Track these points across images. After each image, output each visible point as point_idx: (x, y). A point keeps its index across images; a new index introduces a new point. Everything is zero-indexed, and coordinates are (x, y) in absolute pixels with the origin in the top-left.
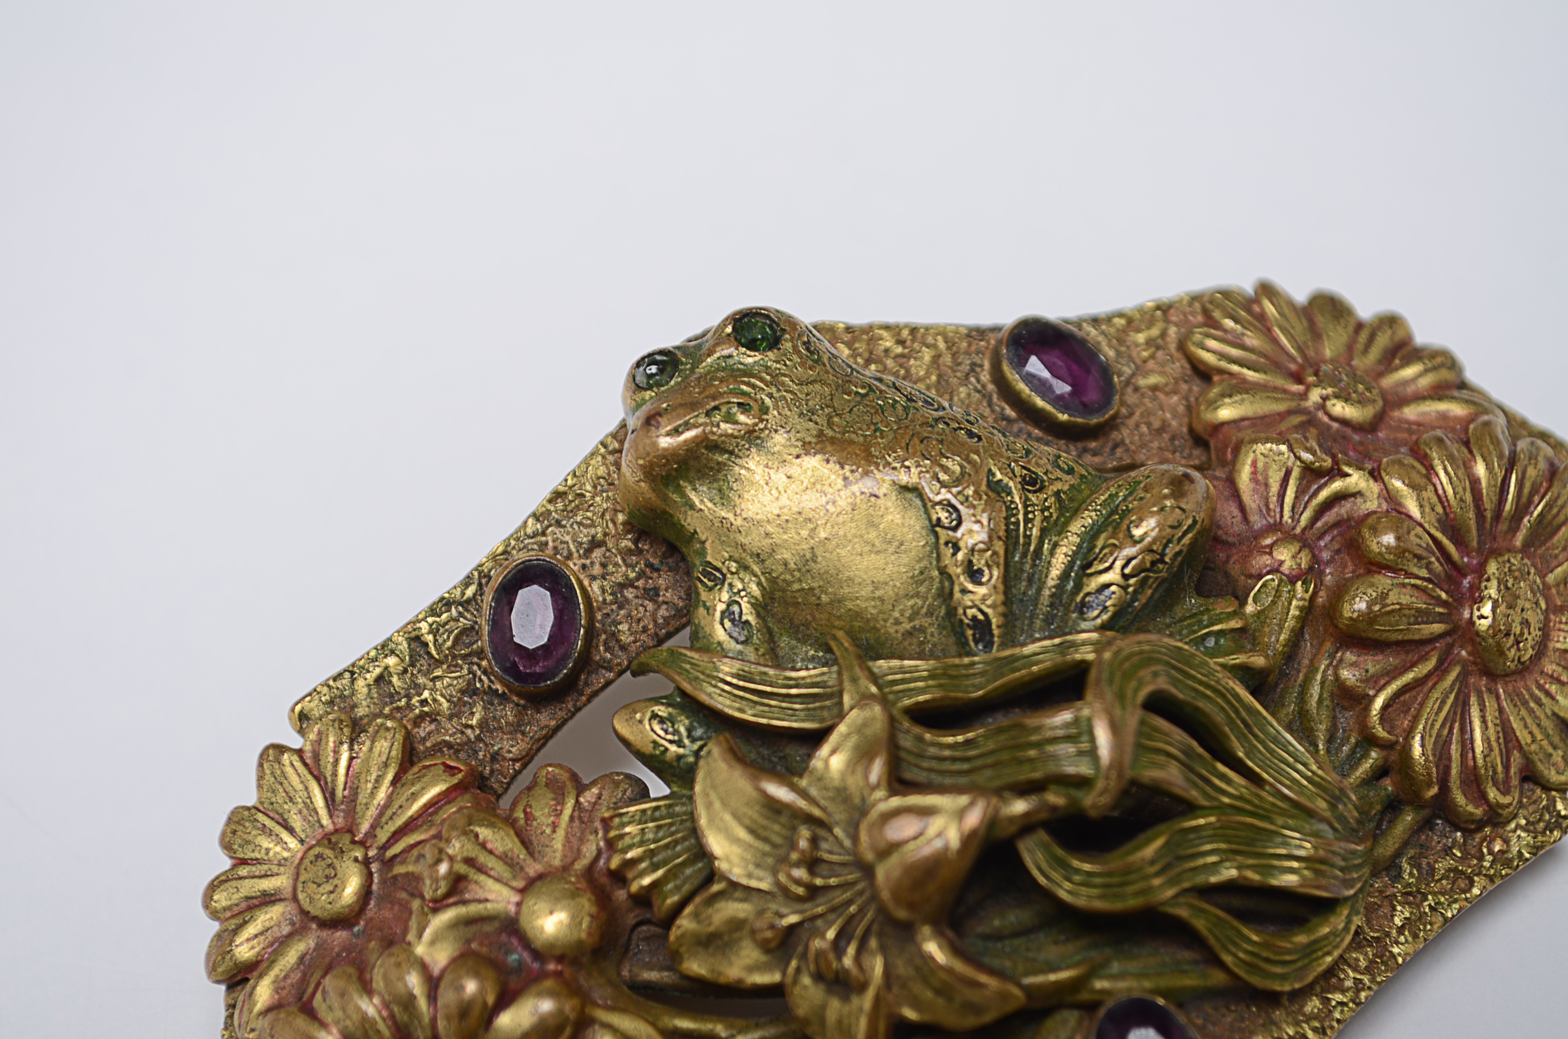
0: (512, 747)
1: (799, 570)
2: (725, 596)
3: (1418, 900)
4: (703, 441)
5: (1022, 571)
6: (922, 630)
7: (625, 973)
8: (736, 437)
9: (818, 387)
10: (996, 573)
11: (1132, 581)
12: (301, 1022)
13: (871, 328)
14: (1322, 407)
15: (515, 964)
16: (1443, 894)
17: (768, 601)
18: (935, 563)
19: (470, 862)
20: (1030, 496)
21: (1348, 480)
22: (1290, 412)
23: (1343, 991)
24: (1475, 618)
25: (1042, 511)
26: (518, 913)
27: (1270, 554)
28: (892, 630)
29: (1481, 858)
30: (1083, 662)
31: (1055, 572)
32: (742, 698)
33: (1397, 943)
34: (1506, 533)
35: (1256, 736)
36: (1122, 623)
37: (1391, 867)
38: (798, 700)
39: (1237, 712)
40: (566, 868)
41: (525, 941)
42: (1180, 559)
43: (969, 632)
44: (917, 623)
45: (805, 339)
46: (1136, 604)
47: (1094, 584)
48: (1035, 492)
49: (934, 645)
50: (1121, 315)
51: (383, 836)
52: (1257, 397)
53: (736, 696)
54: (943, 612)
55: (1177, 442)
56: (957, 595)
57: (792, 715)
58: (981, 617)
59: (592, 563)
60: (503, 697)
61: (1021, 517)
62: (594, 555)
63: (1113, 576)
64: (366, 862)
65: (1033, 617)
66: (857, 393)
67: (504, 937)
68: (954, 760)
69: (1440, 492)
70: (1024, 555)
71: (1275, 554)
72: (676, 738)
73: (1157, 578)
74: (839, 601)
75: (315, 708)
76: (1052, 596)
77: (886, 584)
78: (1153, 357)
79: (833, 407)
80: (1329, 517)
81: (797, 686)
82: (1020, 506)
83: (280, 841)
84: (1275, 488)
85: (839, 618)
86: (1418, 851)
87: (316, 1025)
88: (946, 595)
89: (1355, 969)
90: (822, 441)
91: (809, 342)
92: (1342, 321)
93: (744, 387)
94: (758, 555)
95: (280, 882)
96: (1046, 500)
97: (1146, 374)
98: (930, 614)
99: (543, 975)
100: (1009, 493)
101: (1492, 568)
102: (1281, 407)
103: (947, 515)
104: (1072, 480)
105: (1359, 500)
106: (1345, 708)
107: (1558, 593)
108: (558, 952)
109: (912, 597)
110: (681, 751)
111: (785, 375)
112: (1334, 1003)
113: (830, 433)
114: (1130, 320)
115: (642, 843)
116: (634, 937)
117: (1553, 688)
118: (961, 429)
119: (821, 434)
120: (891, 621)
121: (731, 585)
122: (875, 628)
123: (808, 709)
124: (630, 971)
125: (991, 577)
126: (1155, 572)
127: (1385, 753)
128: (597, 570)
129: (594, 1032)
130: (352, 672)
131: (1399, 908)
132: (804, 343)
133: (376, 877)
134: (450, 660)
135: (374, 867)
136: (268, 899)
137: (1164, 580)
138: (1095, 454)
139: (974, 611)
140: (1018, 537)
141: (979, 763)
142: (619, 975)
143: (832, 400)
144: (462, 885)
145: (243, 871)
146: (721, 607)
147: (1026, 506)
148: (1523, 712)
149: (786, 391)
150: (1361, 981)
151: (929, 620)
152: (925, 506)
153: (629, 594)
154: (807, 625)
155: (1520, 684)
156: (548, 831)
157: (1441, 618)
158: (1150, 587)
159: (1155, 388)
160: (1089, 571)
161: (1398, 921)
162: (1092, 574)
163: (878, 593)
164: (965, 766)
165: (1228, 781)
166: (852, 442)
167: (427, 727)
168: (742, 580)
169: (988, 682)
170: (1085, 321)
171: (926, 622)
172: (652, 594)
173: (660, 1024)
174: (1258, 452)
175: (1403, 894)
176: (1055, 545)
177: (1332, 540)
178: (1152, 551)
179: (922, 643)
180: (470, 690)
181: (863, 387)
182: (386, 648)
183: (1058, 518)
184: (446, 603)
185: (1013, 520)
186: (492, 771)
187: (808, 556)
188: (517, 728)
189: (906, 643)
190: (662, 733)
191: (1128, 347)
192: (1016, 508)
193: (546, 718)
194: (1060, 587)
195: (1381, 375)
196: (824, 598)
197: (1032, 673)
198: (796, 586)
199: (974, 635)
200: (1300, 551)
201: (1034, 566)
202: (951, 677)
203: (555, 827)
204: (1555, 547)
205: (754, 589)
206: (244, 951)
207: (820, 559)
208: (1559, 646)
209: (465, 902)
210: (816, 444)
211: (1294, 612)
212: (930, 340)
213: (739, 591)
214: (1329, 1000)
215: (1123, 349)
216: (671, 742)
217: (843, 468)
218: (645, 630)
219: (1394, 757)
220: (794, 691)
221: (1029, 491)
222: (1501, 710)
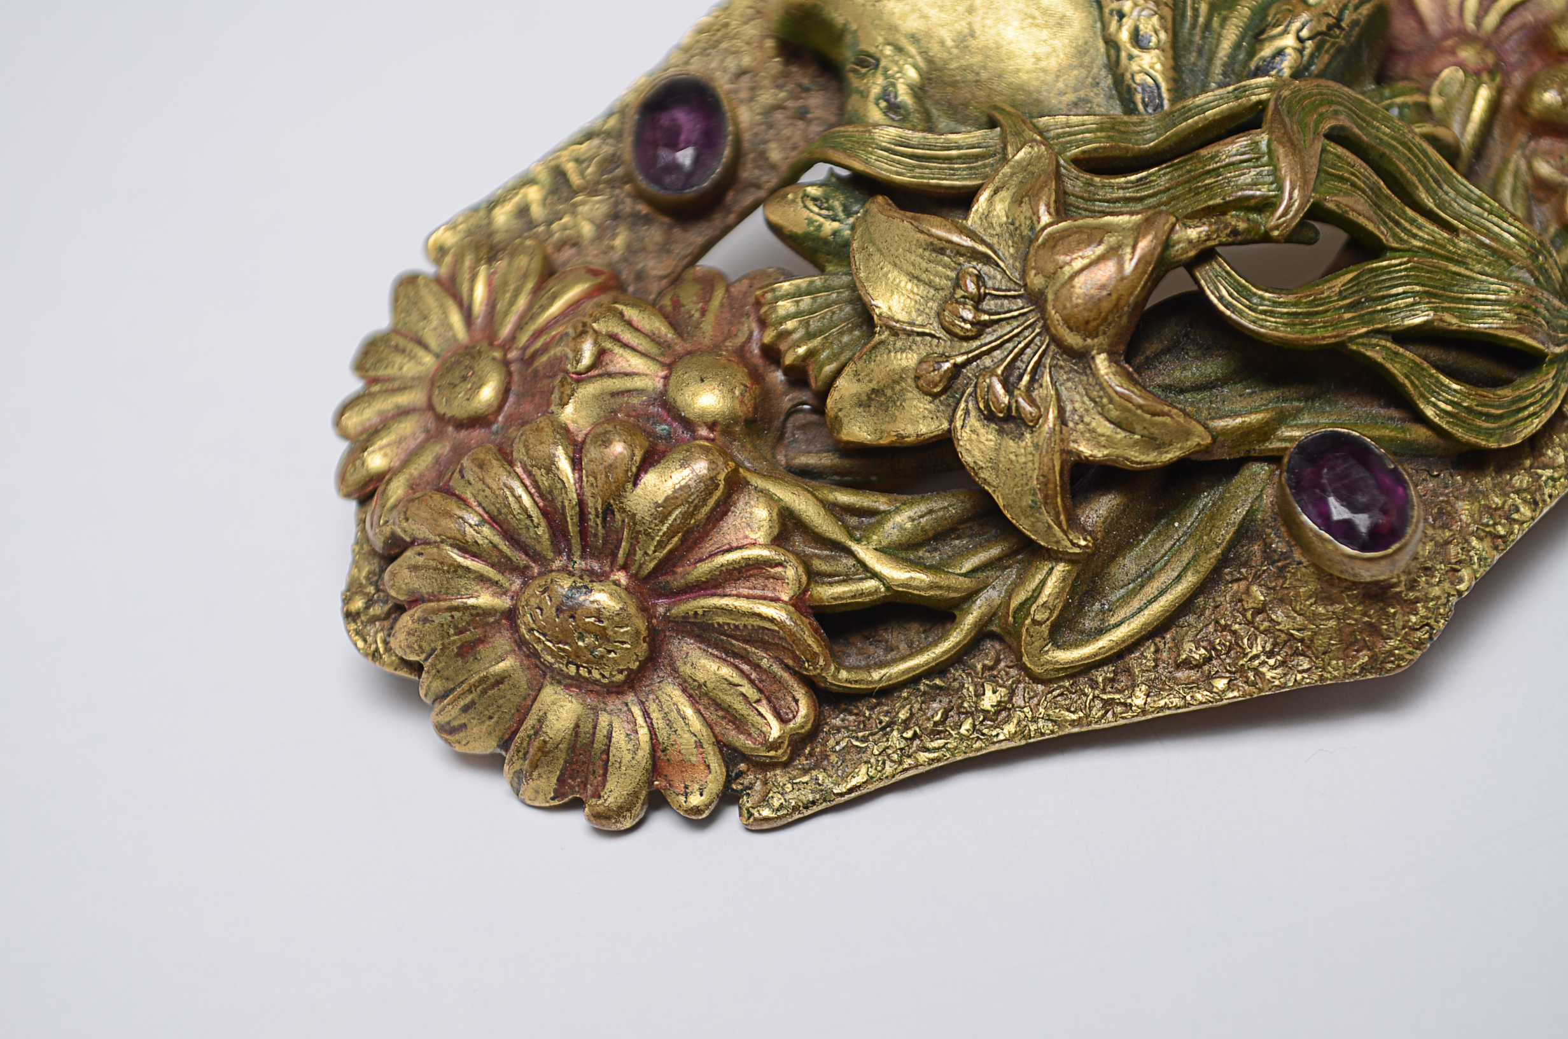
0: (658, 266)
1: (957, 47)
2: (880, 80)
5: (1191, 42)
6: (1088, 100)
7: (782, 457)
10: (1164, 39)
11: (1308, 45)
12: (437, 500)
15: (664, 433)
17: (925, 82)
18: (1099, 32)
19: (614, 337)
26: (666, 389)
27: (1454, 52)
28: (1055, 100)
30: (1260, 102)
31: (1227, 43)
32: (901, 163)
35: (1446, 192)
38: (959, 161)
39: (1425, 166)
40: (717, 348)
41: (675, 413)
42: (1358, 27)
43: (1138, 97)
44: (1082, 94)
46: (1313, 68)
47: (1267, 51)
51: (523, 339)
53: (893, 161)
54: (1110, 80)
56: (1124, 62)
57: (953, 175)
58: (1149, 81)
60: (647, 220)
62: (742, 80)
63: (1289, 41)
64: (506, 363)
67: (658, 409)
70: (1193, 27)
71: (1457, 52)
72: (831, 213)
73: (1333, 43)
74: (1000, 74)
75: (452, 239)
76: (1225, 65)
77: (1049, 55)
80: (1516, 21)
81: (957, 148)
83: (414, 357)
84: (1453, 1)
85: (1000, 94)
87: (455, 502)
88: (1114, 65)
94: (913, 36)
95: (415, 396)
98: (1095, 84)
99: (694, 440)
106: (1540, 201)
108: (710, 420)
109: (1076, 67)
110: (836, 225)
112: (1544, 477)
115: (797, 315)
116: (790, 425)
120: (1054, 91)
121: (885, 69)
122: (1038, 101)
123: (971, 168)
124: (787, 456)
125: (1159, 42)
126: (1332, 37)
130: (492, 204)
133: (516, 378)
134: (591, 189)
135: (513, 368)
136: (401, 414)
139: (1142, 76)
140: (1186, 8)
142: (775, 458)
144: (607, 358)
145: (376, 388)
146: (876, 90)
151: (1095, 90)
153: (779, 116)
154: (966, 105)
156: (697, 316)
158: (1327, 52)
160: (1262, 38)
162: (1265, 41)
163: (1040, 65)
165: (1420, 227)
167: (568, 253)
168: (897, 63)
169: (1159, 136)
171: (1092, 92)
172: (802, 114)
173: (819, 494)
176: (1226, 18)
177: (1518, 43)
178: (1328, 16)
180: (615, 216)
184: (589, 136)
187: (966, 32)
188: (664, 249)
190: (816, 209)
193: (696, 236)
194: (1232, 57)
196: (983, 74)
198: (954, 64)
199: (1143, 99)
200: (1484, 51)
201: (1203, 38)
203: (704, 312)
205: (912, 73)
206: (376, 461)
207: (978, 34)
209: (610, 376)
211: (1480, 102)
213: (894, 75)
216: (825, 217)
218: (794, 148)
220: (954, 153)
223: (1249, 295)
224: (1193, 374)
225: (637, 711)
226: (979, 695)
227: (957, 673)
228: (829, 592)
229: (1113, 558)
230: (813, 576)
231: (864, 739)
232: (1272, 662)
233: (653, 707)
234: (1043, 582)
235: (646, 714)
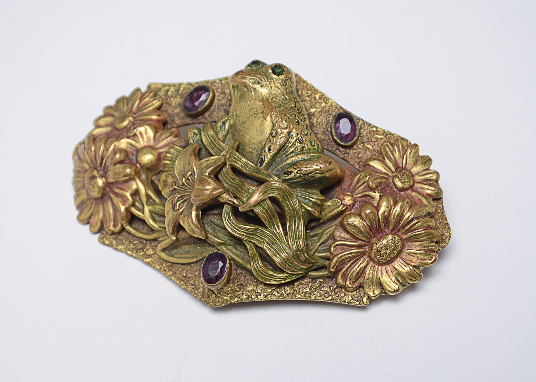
0: (178, 121)
1: (241, 123)
2: (226, 118)
3: (314, 291)
4: (244, 83)
5: (281, 156)
6: (253, 153)
7: (153, 178)
8: (251, 87)
9: (278, 90)
10: (274, 152)
11: (298, 175)
12: (92, 140)
13: (317, 90)
14: (393, 177)
15: (132, 158)
16: (320, 294)
17: (232, 125)
18: (265, 141)
19: (141, 133)
20: (296, 143)
21: (374, 193)
22: (385, 174)
23: (278, 293)
24: (375, 243)
25: (296, 148)
26: (140, 149)
27: (344, 196)
28: (248, 149)
29: (336, 294)
31: (288, 162)
32: (208, 139)
33: (300, 295)
34: (403, 233)
35: (295, 225)
36: (290, 181)
37: (314, 279)
38: (217, 148)
39: (295, 217)
40: (157, 149)
41: (137, 157)
42: (313, 179)
43: (260, 160)
44: (253, 151)
45: (287, 79)
46: (296, 180)
47: (290, 169)
48: (298, 143)
49: (253, 158)
50: (376, 127)
51: (137, 119)
52: (380, 165)
53: (207, 138)
54: (260, 152)
55: (361, 163)
56: (263, 151)
57: (213, 150)
58: (264, 159)
59: (221, 96)
60: (183, 111)
61: (290, 145)
62: (222, 95)
63: (295, 171)
64: (130, 121)
65: (276, 167)
66: (285, 97)
67: (135, 153)
68: (230, 181)
69: (392, 211)
70: (284, 154)
71: (345, 196)
73: (304, 178)
74: (243, 135)
75: (152, 87)
76: (282, 166)
77: (253, 138)
78: (375, 142)
79: (277, 96)
80: (364, 199)
81: (219, 145)
82: (292, 144)
83: (124, 106)
84: (360, 184)
85: (241, 139)
86: (323, 281)
87: (93, 142)
88: (262, 149)
89: (285, 292)
90: (266, 101)
91: (287, 80)
92: (423, 165)
93: (263, 79)
94: (237, 114)
95: (116, 114)
96: (299, 146)
97: (368, 144)
98: (257, 151)
99: (135, 165)
100: (292, 139)
101: (390, 237)
102: (384, 171)
103: (275, 133)
104: (311, 147)
105: (372, 199)
106: (332, 240)
107: (405, 255)
108: (142, 164)
109: (256, 145)
111: (274, 82)
112: (273, 294)
113: (270, 100)
114: (377, 131)
115: (172, 154)
117: (385, 273)
118: (297, 119)
119: (268, 99)
120: (249, 147)
121: (228, 117)
122: (245, 146)
123: (216, 151)
124: (155, 178)
125: (272, 152)
126: (304, 176)
127: (330, 254)
128: (220, 98)
129: (133, 182)
130: (164, 85)
131: (307, 288)
132: (286, 79)
133: (129, 125)
134: (181, 96)
135: (131, 123)
136: (112, 116)
137: (306, 180)
138: (340, 151)
139: (264, 156)
140: (286, 149)
141: (233, 184)
142: (152, 177)
143: (278, 94)
144: (135, 136)
145: (115, 108)
146: (224, 120)
147: (293, 144)
148: (371, 272)
149: (270, 86)
150: (284, 295)
151: (256, 152)
152: (273, 128)
153: (222, 108)
155: (377, 266)
156: (161, 139)
157: (366, 237)
158: (301, 179)
159: (368, 148)
160: (293, 166)
161: (305, 291)
162: (292, 167)
163: (250, 139)
164: (230, 183)
165: (279, 228)
166: (272, 105)
167: (168, 106)
168: (231, 117)
169: (251, 171)
170: (367, 123)
171: (255, 152)
173: (147, 191)
174: (363, 174)
175: (311, 286)
176: (292, 157)
177: (361, 204)
178: (307, 171)
179: (251, 156)
180: (179, 105)
181: (288, 97)
182: (174, 86)
183: (299, 152)
184: (190, 84)
185: (288, 144)
186: (170, 123)
187: (244, 122)
188: (182, 119)
189: (248, 153)
190: (192, 136)
191: (371, 136)
192: (291, 143)
193: (188, 120)
194: (285, 165)
195: (418, 182)
196: (241, 133)
197: (258, 176)
198: (238, 126)
199: (260, 161)
200: (350, 200)
201: (285, 157)
202: (246, 165)
203: (163, 140)
204: (413, 245)
205: (232, 122)
207: (246, 124)
208: (395, 266)
209: (133, 140)
210: (265, 100)
211: (336, 211)
212: (327, 102)
213: (229, 119)
214: (273, 292)
215: (369, 135)
216: (193, 139)
217: (265, 109)
219: (331, 257)
220: (217, 145)
221: (297, 142)
222: (366, 267)
223: (229, 217)
224: (218, 223)
225: (94, 205)
226: (148, 250)
227: (148, 242)
228: (133, 210)
229: (184, 244)
230: (133, 205)
231: (126, 241)
232: (191, 286)
233: (96, 206)
234: (166, 239)
235: (95, 207)
